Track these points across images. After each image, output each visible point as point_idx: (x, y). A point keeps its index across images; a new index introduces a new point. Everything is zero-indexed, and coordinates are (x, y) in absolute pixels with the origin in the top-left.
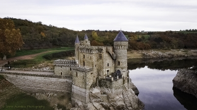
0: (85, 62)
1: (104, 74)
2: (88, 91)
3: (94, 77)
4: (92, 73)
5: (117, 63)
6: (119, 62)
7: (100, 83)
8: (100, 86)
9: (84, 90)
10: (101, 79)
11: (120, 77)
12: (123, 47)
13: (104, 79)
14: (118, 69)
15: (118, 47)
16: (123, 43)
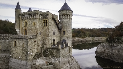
1: (50, 42)
3: (38, 46)
4: (35, 41)
6: (64, 32)
7: (45, 53)
8: (46, 56)
9: (24, 62)
10: (47, 49)
11: (67, 45)
12: (68, 16)
13: (50, 48)
14: (63, 39)
15: (66, 16)
16: (68, 12)
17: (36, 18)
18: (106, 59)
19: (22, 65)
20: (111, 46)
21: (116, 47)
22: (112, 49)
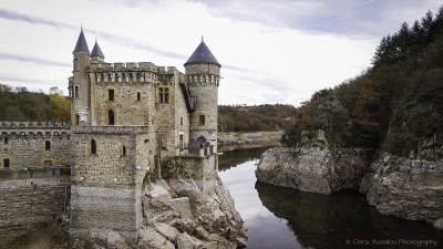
0: (117, 111)
2: (139, 193)
3: (150, 152)
4: (146, 141)
5: (197, 120)
6: (202, 117)
7: (166, 169)
8: (168, 177)
9: (127, 192)
10: (169, 159)
13: (176, 158)
14: (198, 134)
15: (201, 77)
16: (212, 69)
17: (145, 83)
18: (282, 187)
19: (117, 199)
20: (295, 155)
21: (306, 157)
22: (298, 163)
